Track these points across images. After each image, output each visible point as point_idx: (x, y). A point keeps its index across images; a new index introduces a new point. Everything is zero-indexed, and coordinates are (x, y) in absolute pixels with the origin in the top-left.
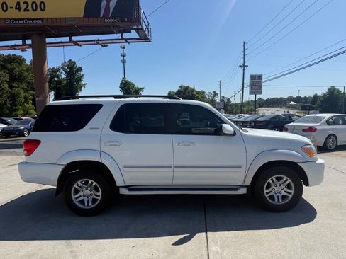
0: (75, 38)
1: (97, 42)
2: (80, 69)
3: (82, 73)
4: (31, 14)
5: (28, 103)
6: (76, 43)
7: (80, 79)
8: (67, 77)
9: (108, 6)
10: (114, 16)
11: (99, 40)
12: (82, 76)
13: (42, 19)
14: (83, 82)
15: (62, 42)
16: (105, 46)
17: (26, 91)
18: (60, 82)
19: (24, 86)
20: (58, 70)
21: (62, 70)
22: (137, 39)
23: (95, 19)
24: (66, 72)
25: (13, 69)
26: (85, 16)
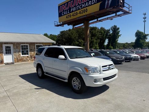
0: (99, 19)
1: (107, 19)
2: (118, 28)
3: (119, 30)
4: (84, 14)
5: (97, 44)
6: (100, 21)
7: (118, 33)
8: (113, 32)
9: (108, 3)
10: (110, 7)
11: (108, 18)
12: (119, 31)
13: (86, 15)
14: (119, 34)
15: (95, 22)
16: (112, 19)
17: (96, 40)
18: (110, 35)
19: (96, 38)
20: (109, 30)
21: (111, 30)
22: (123, 14)
23: (103, 10)
24: (112, 31)
25: (93, 32)
26: (99, 10)
